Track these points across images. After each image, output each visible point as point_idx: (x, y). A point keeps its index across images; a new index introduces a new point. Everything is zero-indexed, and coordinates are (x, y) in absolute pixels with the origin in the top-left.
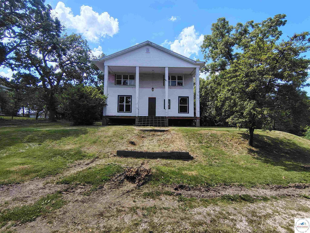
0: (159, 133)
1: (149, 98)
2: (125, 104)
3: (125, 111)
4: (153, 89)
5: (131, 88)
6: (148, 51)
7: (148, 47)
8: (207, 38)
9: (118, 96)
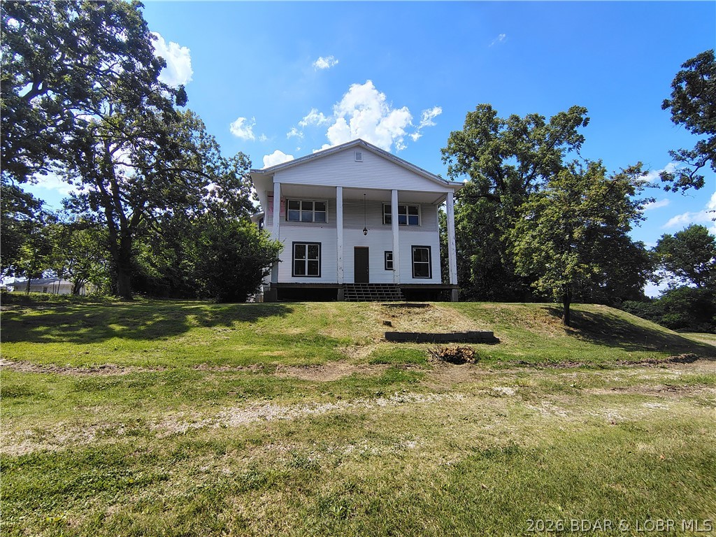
0: (417, 310)
1: (356, 248)
2: (307, 260)
3: (306, 274)
4: (365, 230)
5: (320, 229)
6: (359, 157)
7: (359, 151)
8: (456, 137)
9: (294, 243)
